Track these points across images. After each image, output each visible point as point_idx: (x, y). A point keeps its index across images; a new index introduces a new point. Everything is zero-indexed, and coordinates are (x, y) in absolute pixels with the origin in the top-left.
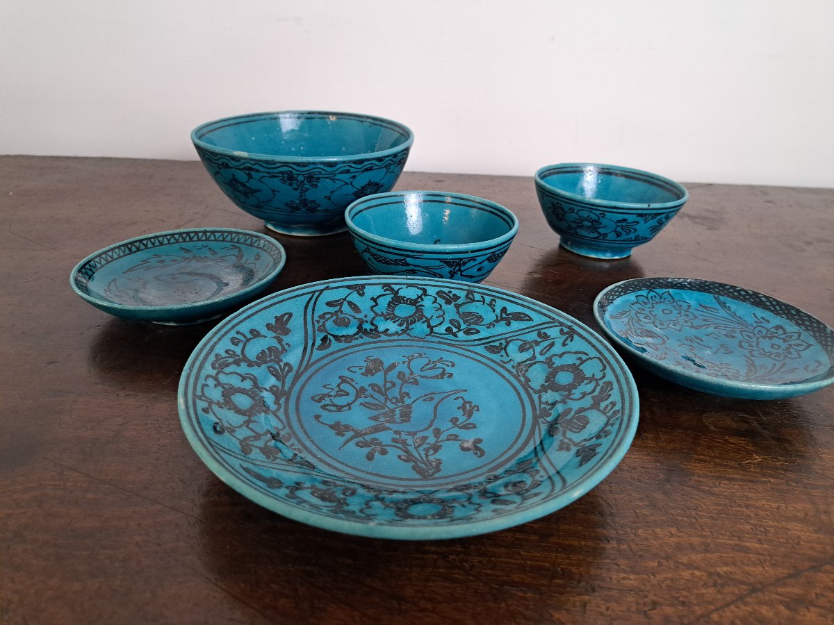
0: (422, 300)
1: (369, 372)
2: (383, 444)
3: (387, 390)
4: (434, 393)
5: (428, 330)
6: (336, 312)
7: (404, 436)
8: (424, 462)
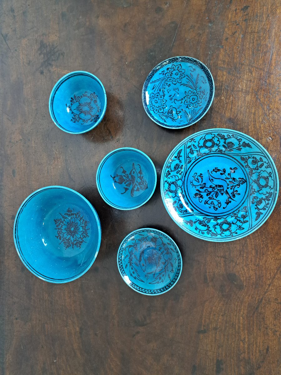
0: (169, 182)
1: (201, 197)
2: (233, 191)
3: (209, 191)
4: (210, 179)
5: (180, 180)
6: (178, 208)
7: (229, 186)
8: (240, 182)
